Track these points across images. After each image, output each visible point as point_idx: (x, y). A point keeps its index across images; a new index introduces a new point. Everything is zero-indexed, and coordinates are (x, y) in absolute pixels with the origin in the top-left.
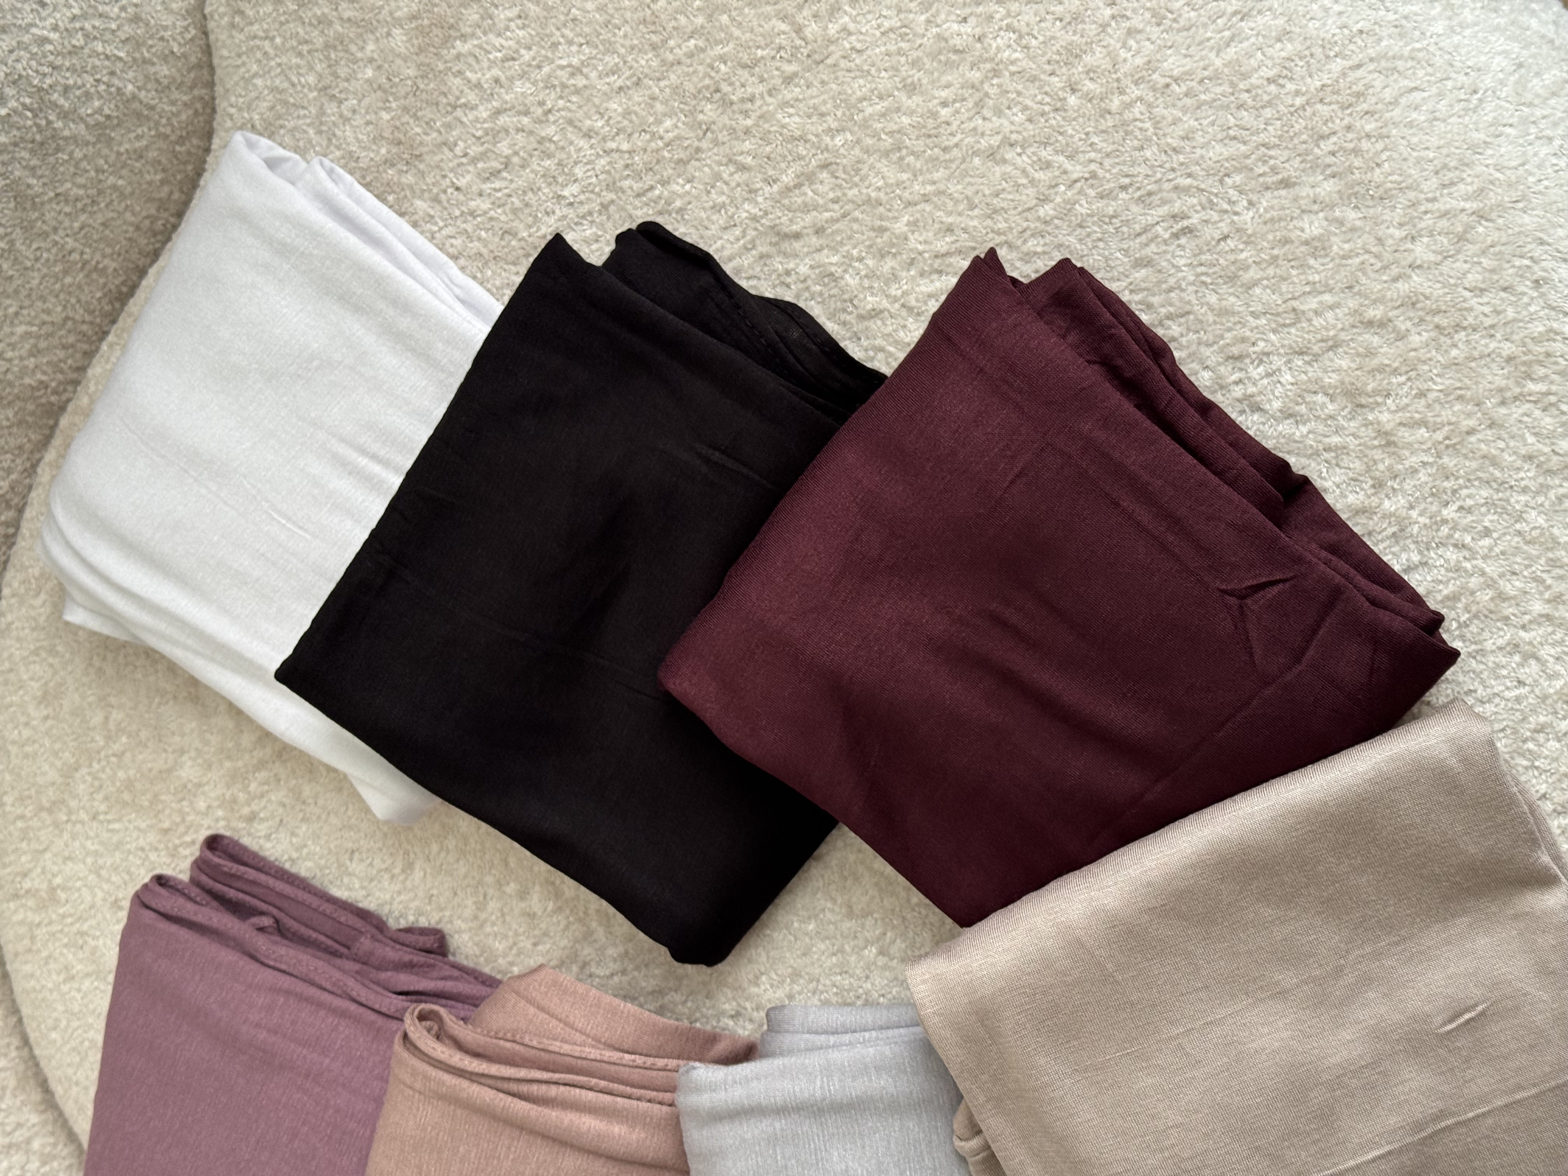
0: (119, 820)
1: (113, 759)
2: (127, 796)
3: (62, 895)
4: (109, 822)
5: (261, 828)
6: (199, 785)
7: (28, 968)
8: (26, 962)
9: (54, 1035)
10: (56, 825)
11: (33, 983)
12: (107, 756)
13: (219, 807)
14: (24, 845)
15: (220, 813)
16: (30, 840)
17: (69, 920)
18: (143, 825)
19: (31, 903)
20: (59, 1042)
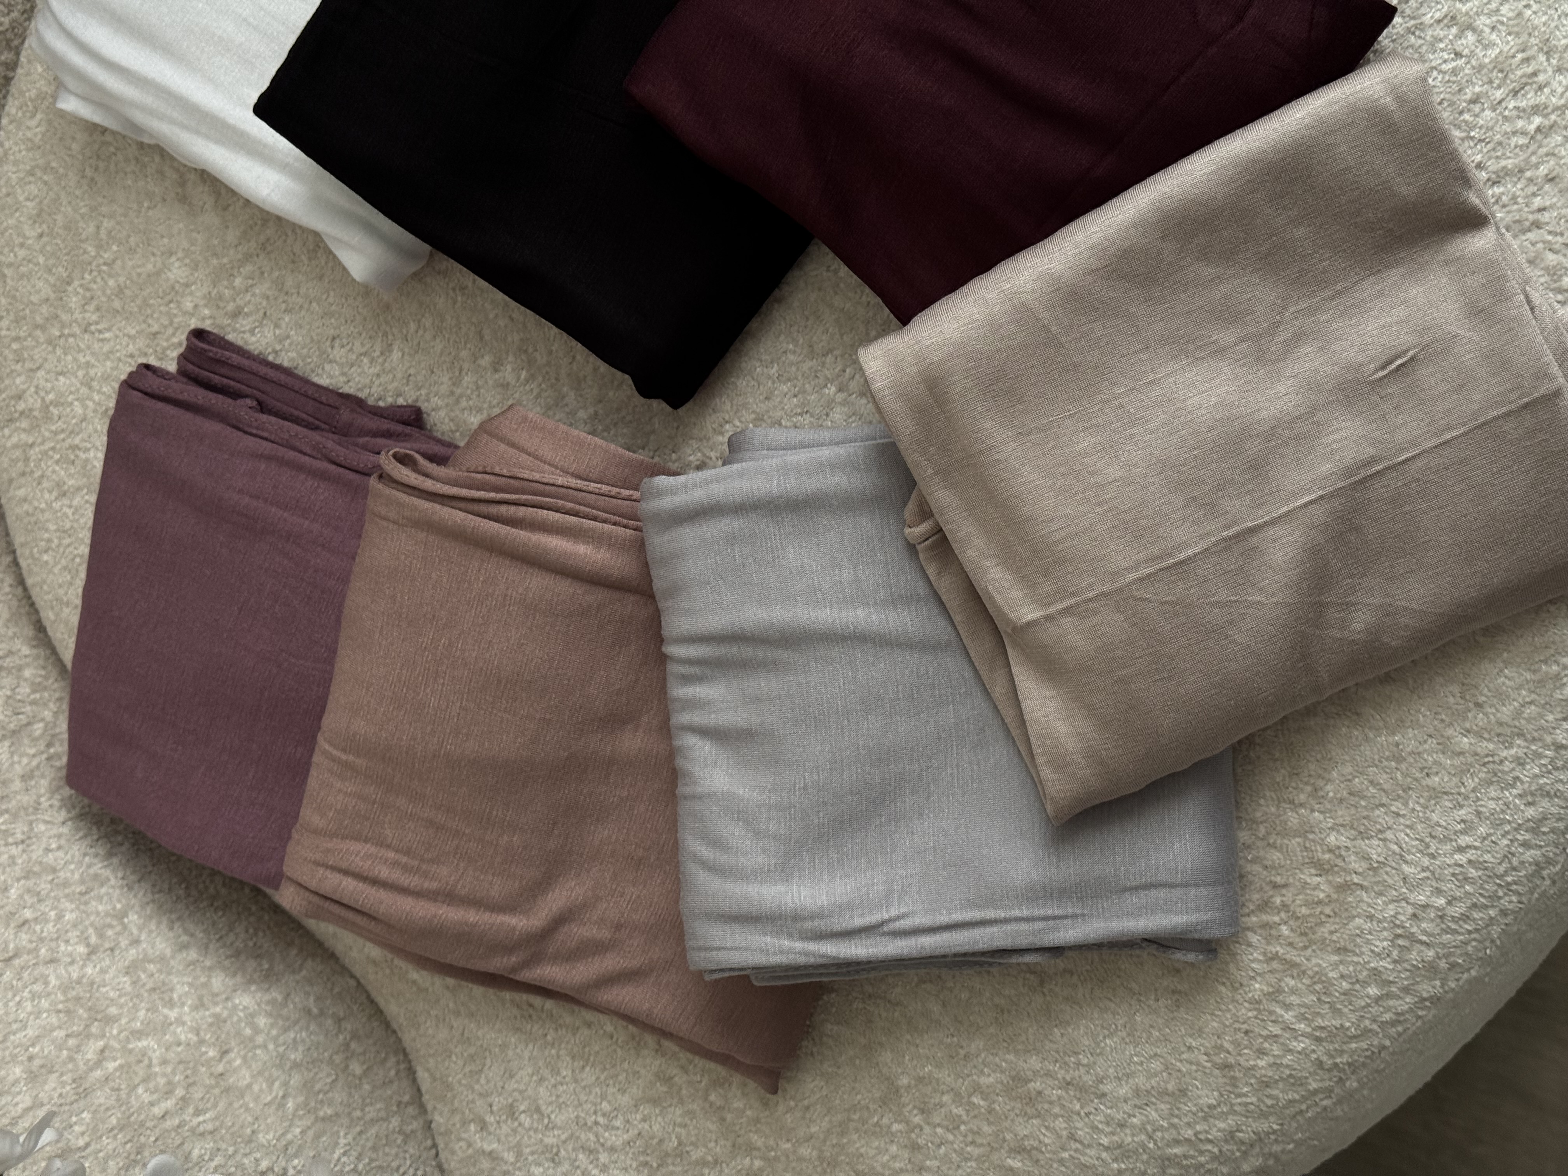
0: (109, 330)
1: (105, 268)
2: (117, 304)
3: (55, 411)
4: (100, 332)
5: (245, 323)
6: (187, 285)
7: (21, 493)
8: (20, 488)
9: (45, 557)
10: (49, 342)
11: (26, 507)
12: (98, 266)
13: (206, 306)
14: (18, 367)
15: (207, 312)
16: (24, 361)
17: (62, 436)
18: (133, 332)
19: (24, 424)
20: (51, 562)
